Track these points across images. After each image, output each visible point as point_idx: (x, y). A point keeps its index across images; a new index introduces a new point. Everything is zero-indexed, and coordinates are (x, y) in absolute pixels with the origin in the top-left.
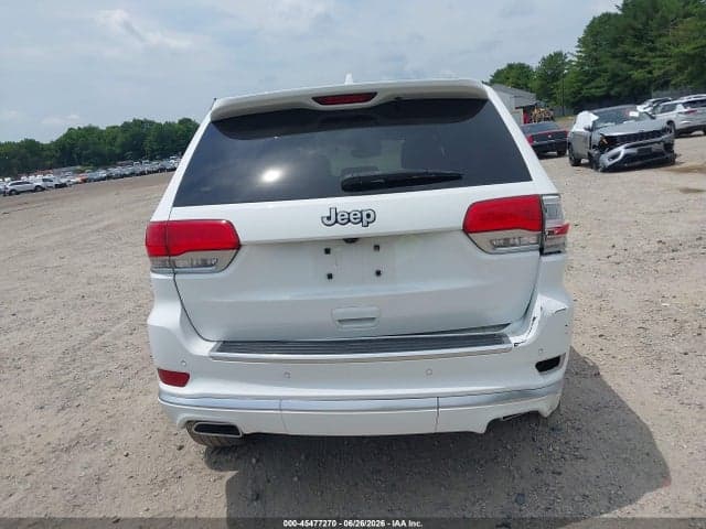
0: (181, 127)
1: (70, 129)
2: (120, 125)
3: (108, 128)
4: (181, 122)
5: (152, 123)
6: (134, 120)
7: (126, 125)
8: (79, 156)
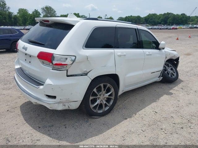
0: (181, 16)
1: (150, 14)
2: (163, 14)
3: (160, 14)
4: (181, 15)
5: (172, 14)
6: (167, 13)
7: (165, 14)
8: (149, 21)
